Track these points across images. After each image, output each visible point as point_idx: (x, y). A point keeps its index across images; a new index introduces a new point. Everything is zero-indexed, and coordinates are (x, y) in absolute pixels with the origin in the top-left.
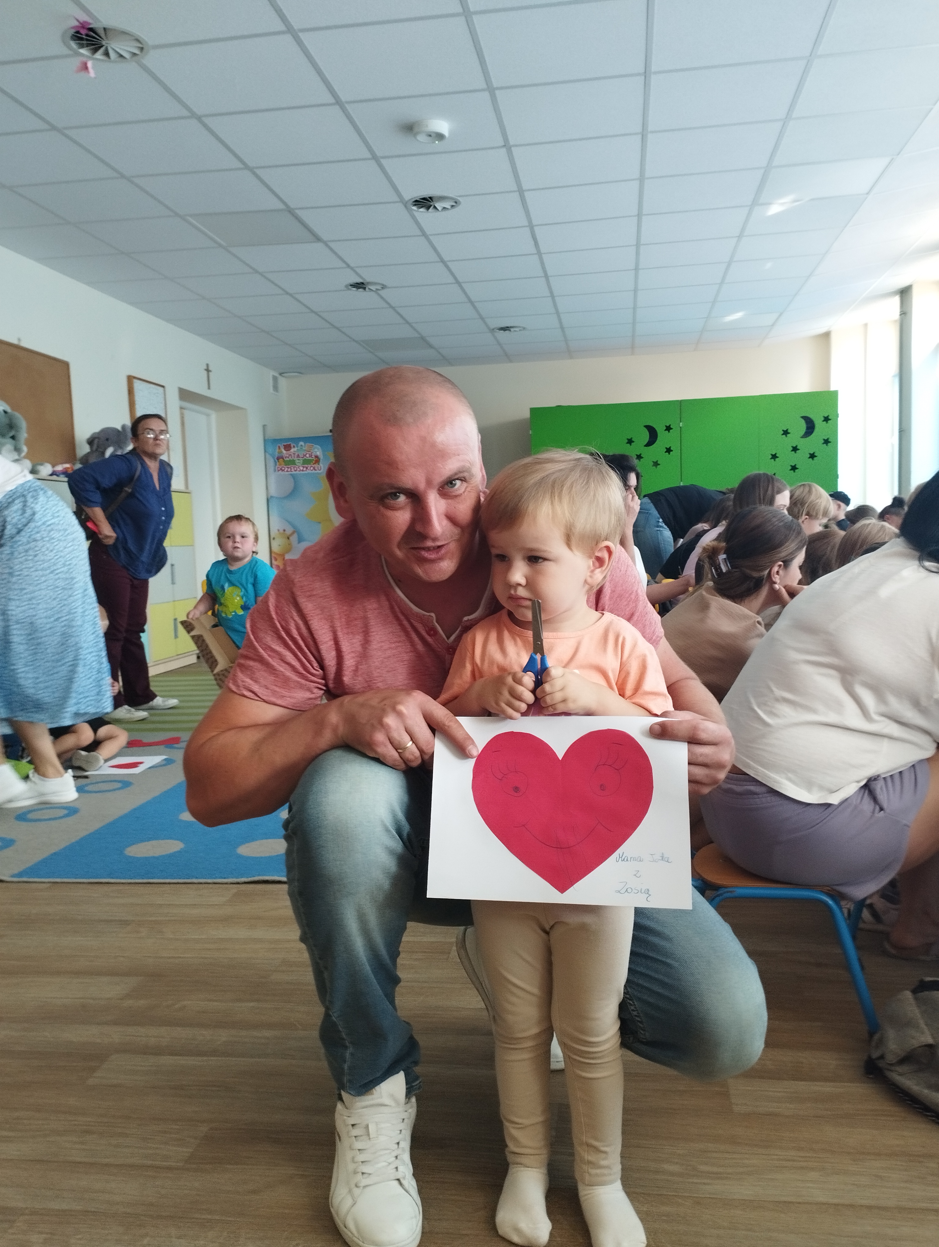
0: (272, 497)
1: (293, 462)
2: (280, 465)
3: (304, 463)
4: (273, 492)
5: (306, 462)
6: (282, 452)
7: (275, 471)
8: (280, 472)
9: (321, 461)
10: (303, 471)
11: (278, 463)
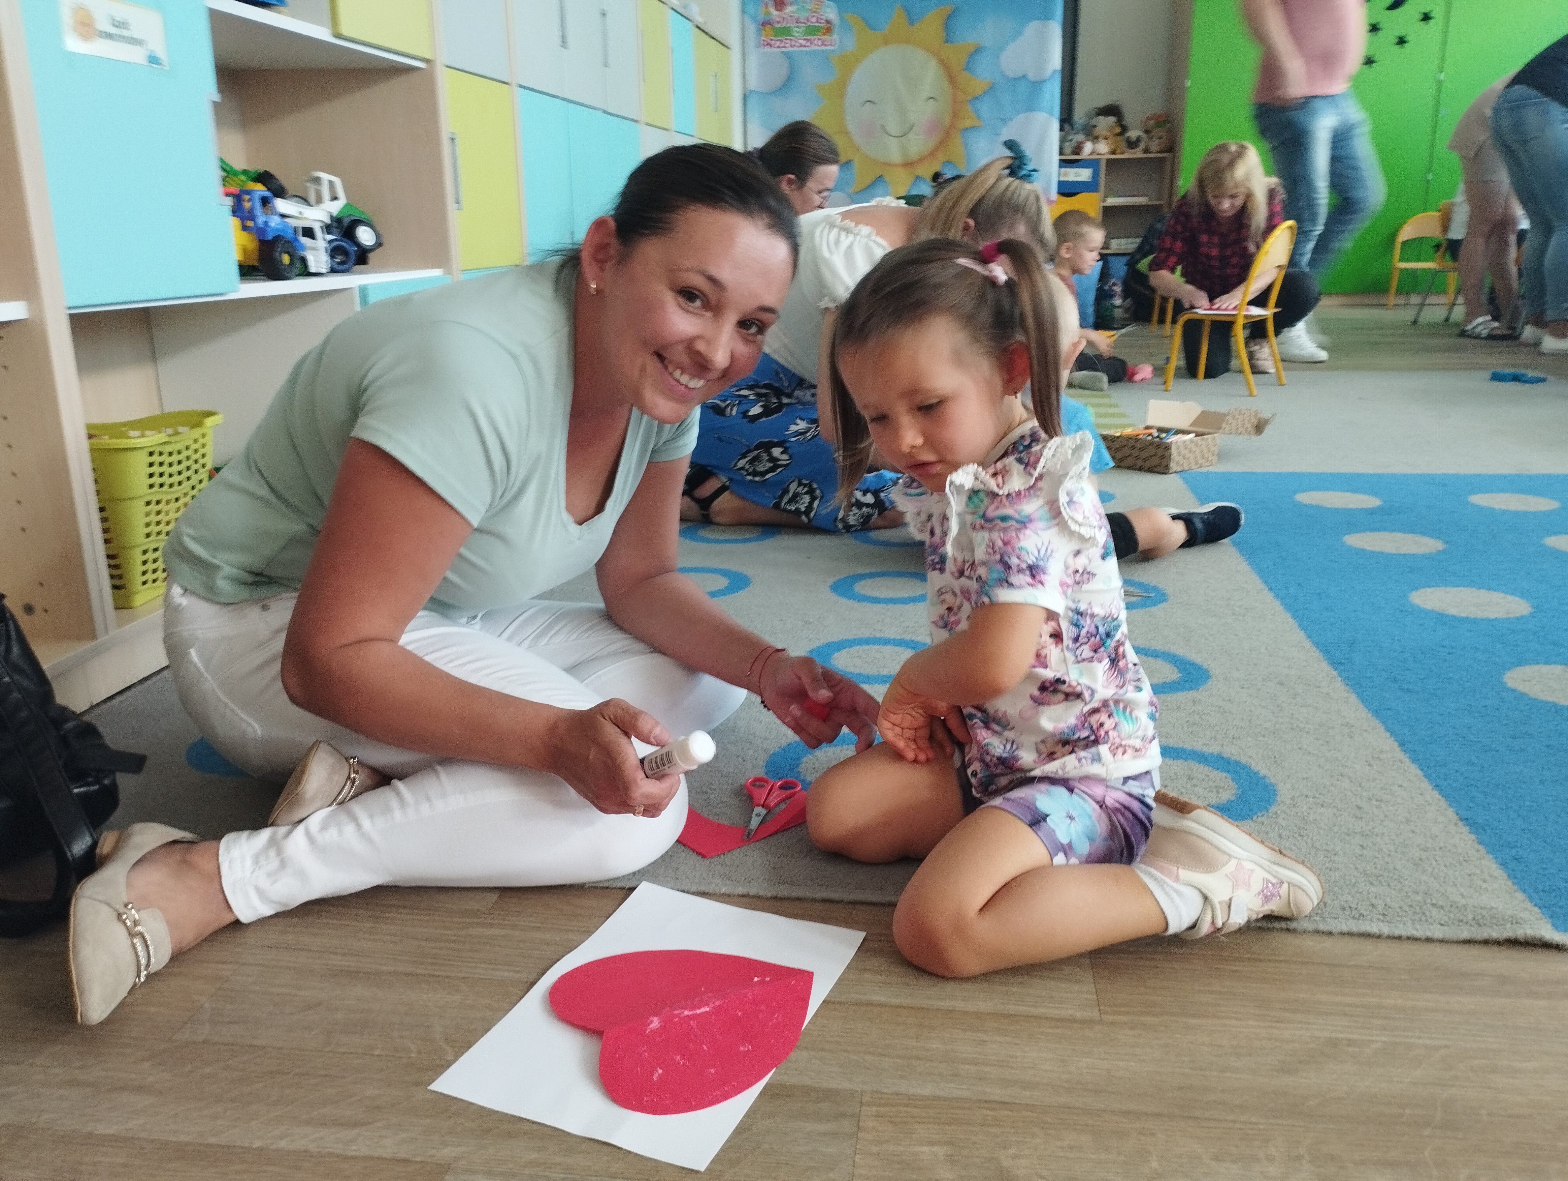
0: (752, 91)
1: (787, 31)
2: (766, 35)
3: (806, 33)
4: (753, 83)
5: (811, 31)
6: (768, 13)
7: (758, 46)
8: (767, 49)
9: (836, 30)
10: (805, 46)
11: (763, 32)
